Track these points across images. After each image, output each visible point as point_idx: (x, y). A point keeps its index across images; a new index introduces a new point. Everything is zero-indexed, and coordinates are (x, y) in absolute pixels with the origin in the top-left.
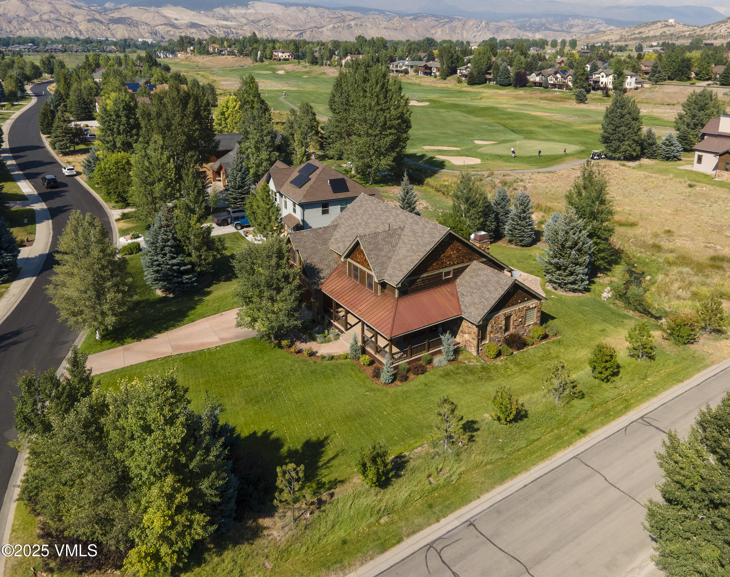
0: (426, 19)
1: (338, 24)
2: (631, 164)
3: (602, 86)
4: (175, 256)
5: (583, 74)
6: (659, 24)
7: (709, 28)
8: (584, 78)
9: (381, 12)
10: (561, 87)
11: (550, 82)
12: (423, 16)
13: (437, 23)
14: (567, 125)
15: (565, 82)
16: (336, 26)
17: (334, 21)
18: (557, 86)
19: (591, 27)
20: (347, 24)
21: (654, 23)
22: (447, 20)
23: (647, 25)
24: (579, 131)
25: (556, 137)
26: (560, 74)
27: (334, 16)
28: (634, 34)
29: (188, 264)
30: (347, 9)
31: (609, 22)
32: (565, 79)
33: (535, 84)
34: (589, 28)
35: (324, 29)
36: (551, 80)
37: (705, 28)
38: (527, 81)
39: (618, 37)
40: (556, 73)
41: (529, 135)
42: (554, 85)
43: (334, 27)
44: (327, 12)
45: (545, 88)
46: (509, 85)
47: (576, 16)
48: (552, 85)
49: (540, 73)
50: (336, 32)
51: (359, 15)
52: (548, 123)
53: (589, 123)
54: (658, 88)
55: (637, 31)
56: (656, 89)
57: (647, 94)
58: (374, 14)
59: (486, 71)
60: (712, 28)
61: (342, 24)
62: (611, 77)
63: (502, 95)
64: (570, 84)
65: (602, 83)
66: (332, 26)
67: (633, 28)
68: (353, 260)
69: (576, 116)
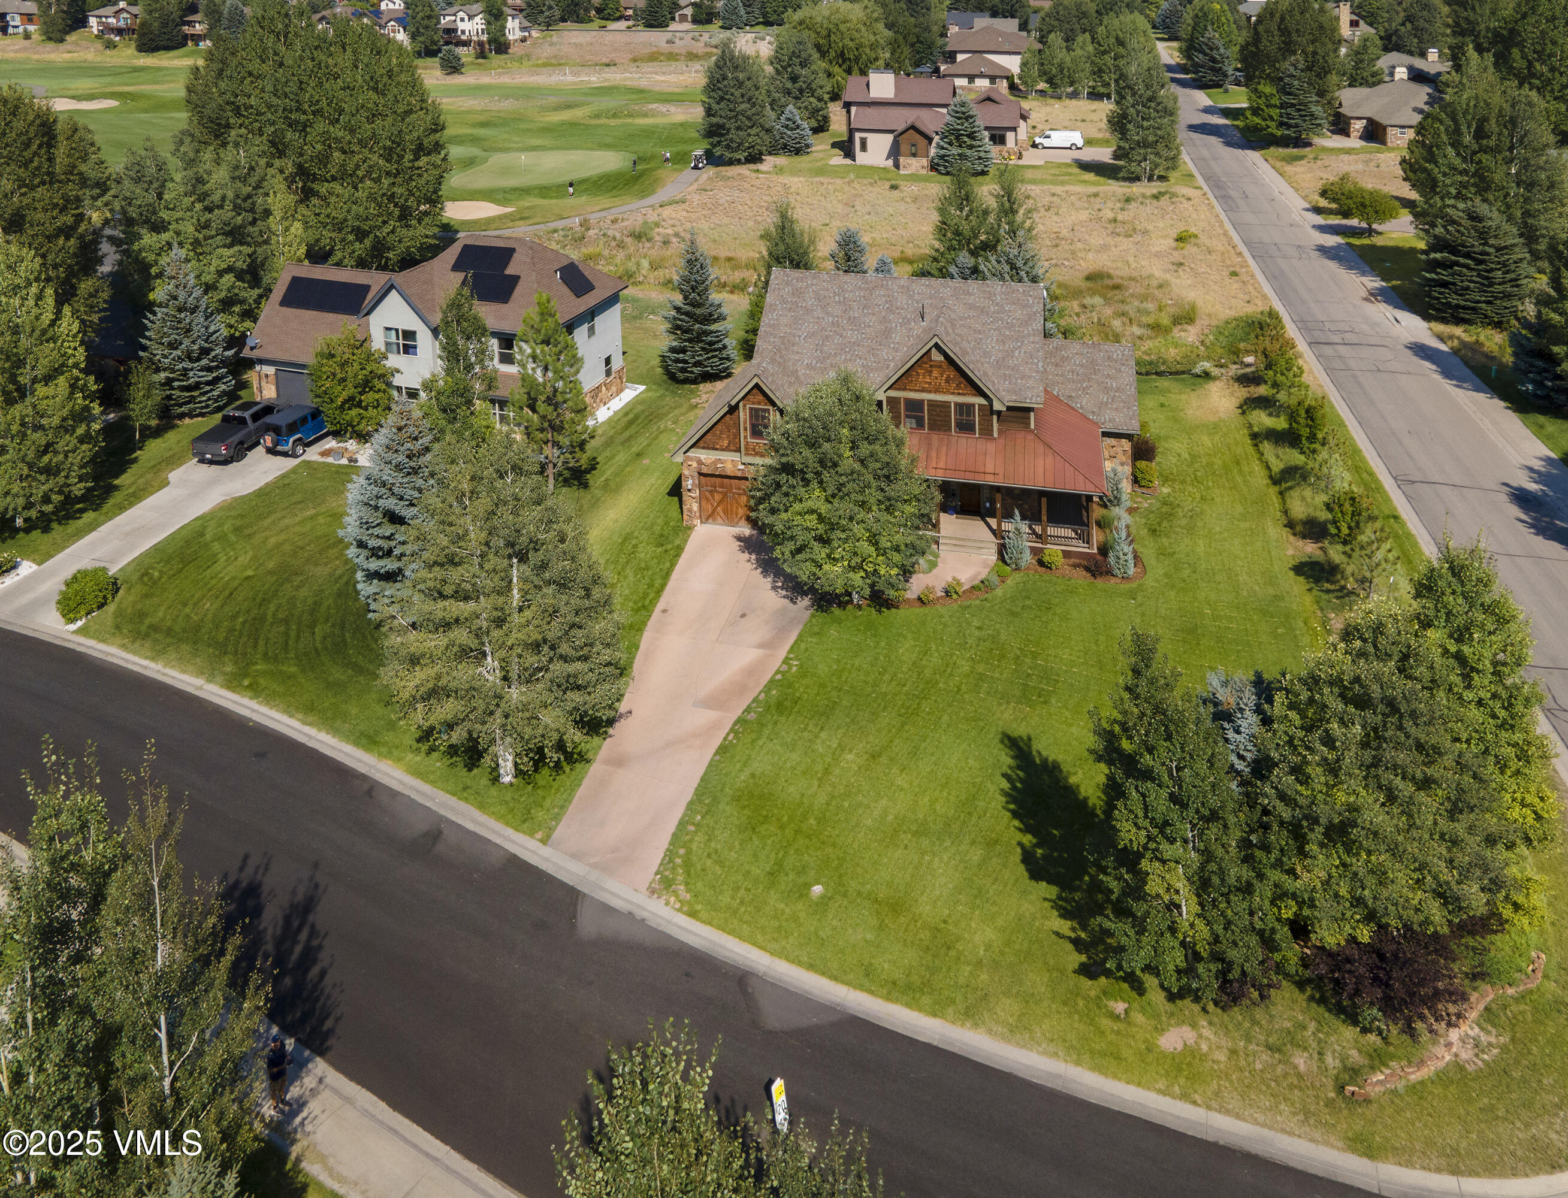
3: (464, 38)
5: (429, 17)
8: (432, 23)
26: (370, 19)
40: (359, 16)
54: (555, 37)
56: (555, 39)
57: (546, 49)
59: (181, 17)
62: (478, 19)
68: (905, 389)
69: (507, 97)
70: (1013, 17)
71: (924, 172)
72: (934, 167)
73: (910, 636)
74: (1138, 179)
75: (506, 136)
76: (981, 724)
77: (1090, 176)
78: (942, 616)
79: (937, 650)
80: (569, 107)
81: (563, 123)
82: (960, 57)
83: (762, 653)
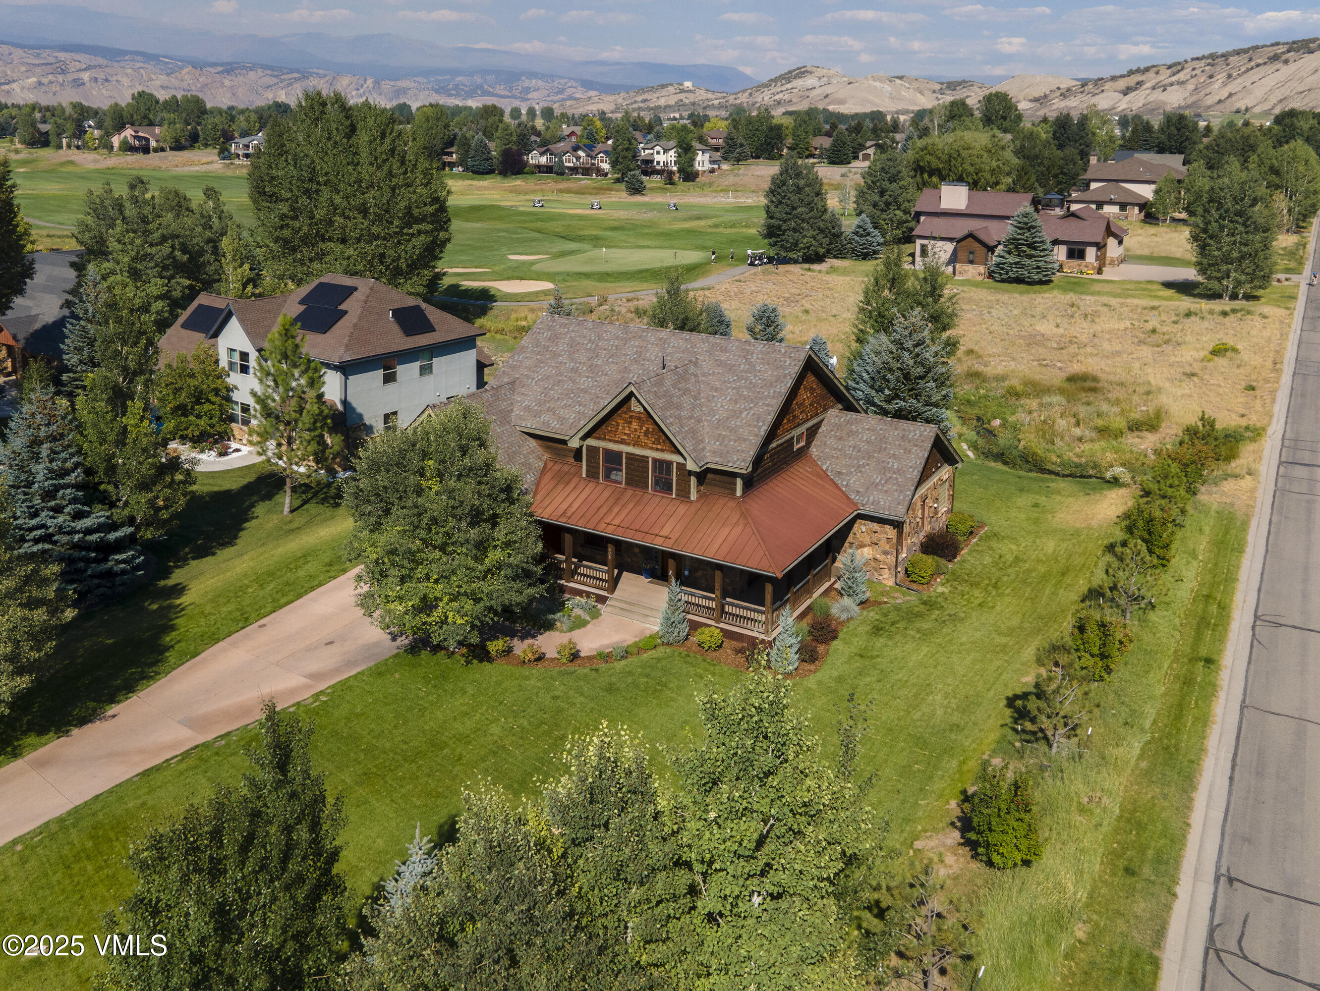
0: (252, 73)
1: (50, 77)
2: (816, 267)
3: (658, 167)
4: (86, 508)
5: (627, 149)
6: (671, 89)
7: (747, 94)
8: (630, 155)
9: (149, 57)
10: (586, 171)
11: (567, 164)
12: (244, 68)
13: (275, 80)
14: (650, 224)
15: (593, 164)
16: (45, 80)
17: (38, 70)
18: (580, 171)
19: (561, 91)
20: (70, 77)
21: (663, 86)
22: (296, 75)
23: (652, 89)
24: (677, 231)
25: (646, 243)
26: (584, 151)
27: (37, 62)
28: (635, 102)
29: (123, 525)
30: (65, 48)
31: (588, 85)
32: (593, 158)
33: (540, 168)
34: (557, 93)
35: (14, 85)
36: (569, 161)
37: (740, 95)
38: (526, 164)
39: (612, 107)
40: (576, 149)
41: (596, 241)
42: (574, 170)
43: (40, 83)
44: (18, 53)
45: (558, 174)
46: (490, 172)
47: (533, 75)
48: (570, 168)
49: (547, 150)
50: (45, 92)
51: (100, 61)
52: (616, 224)
53: (685, 220)
54: (742, 169)
55: (640, 98)
56: (741, 172)
57: (731, 179)
58: (133, 60)
59: (443, 149)
60: (751, 94)
61: (60, 78)
62: (672, 153)
63: (486, 188)
64: (606, 166)
65: (658, 163)
66: (33, 80)
67: (632, 94)
68: (604, 439)
69: (652, 210)
70: (1181, 153)
71: (980, 278)
72: (991, 275)
74: (1219, 296)
75: (624, 238)
77: (1170, 293)
80: (699, 218)
81: (683, 230)
82: (1094, 186)
83: (304, 680)
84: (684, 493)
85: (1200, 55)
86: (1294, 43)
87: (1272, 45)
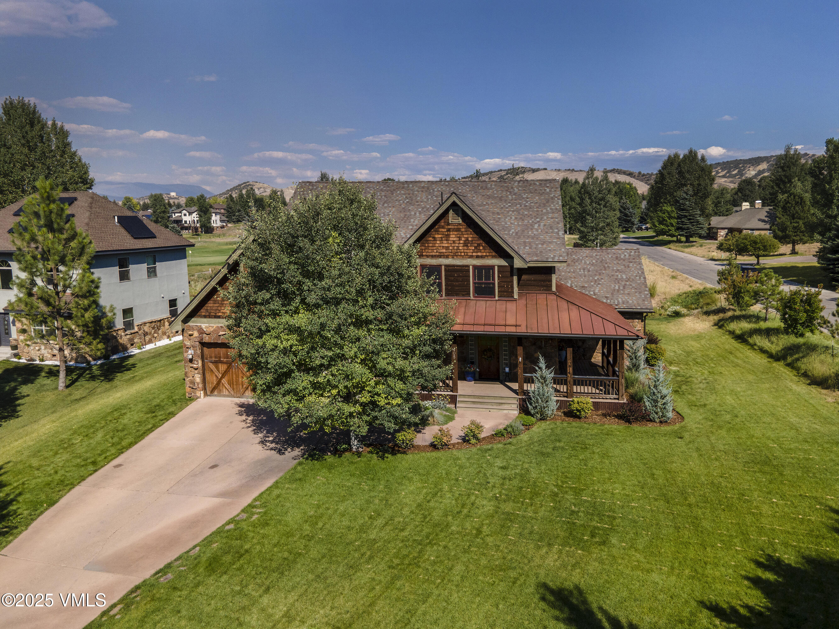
3: (186, 225)
5: (164, 212)
62: (194, 215)
65: (186, 222)
68: (421, 256)
73: (416, 478)
76: (513, 574)
78: (458, 459)
79: (451, 491)
83: (217, 501)
84: (507, 293)
85: (466, 176)
86: (509, 170)
87: (499, 171)
